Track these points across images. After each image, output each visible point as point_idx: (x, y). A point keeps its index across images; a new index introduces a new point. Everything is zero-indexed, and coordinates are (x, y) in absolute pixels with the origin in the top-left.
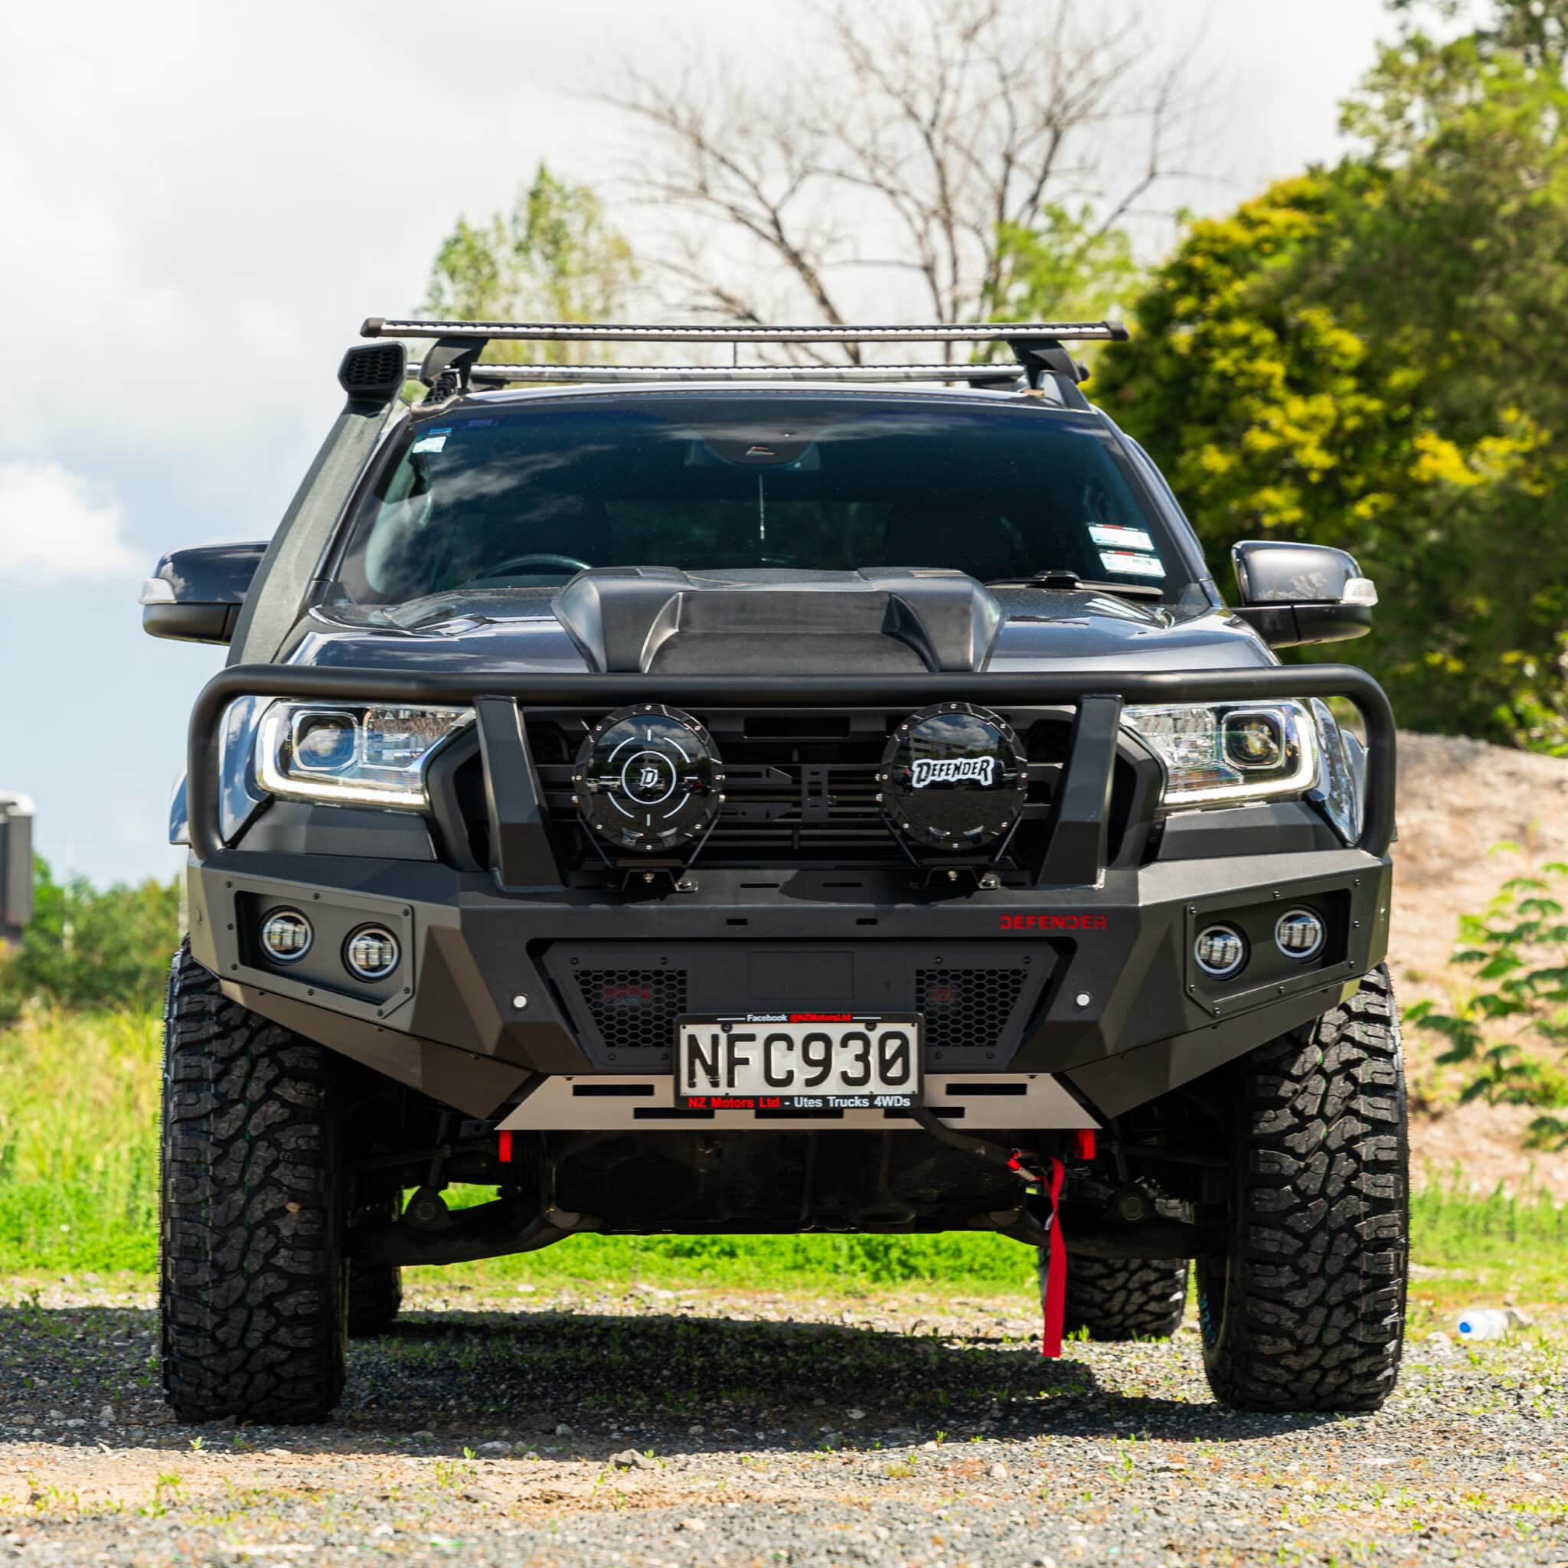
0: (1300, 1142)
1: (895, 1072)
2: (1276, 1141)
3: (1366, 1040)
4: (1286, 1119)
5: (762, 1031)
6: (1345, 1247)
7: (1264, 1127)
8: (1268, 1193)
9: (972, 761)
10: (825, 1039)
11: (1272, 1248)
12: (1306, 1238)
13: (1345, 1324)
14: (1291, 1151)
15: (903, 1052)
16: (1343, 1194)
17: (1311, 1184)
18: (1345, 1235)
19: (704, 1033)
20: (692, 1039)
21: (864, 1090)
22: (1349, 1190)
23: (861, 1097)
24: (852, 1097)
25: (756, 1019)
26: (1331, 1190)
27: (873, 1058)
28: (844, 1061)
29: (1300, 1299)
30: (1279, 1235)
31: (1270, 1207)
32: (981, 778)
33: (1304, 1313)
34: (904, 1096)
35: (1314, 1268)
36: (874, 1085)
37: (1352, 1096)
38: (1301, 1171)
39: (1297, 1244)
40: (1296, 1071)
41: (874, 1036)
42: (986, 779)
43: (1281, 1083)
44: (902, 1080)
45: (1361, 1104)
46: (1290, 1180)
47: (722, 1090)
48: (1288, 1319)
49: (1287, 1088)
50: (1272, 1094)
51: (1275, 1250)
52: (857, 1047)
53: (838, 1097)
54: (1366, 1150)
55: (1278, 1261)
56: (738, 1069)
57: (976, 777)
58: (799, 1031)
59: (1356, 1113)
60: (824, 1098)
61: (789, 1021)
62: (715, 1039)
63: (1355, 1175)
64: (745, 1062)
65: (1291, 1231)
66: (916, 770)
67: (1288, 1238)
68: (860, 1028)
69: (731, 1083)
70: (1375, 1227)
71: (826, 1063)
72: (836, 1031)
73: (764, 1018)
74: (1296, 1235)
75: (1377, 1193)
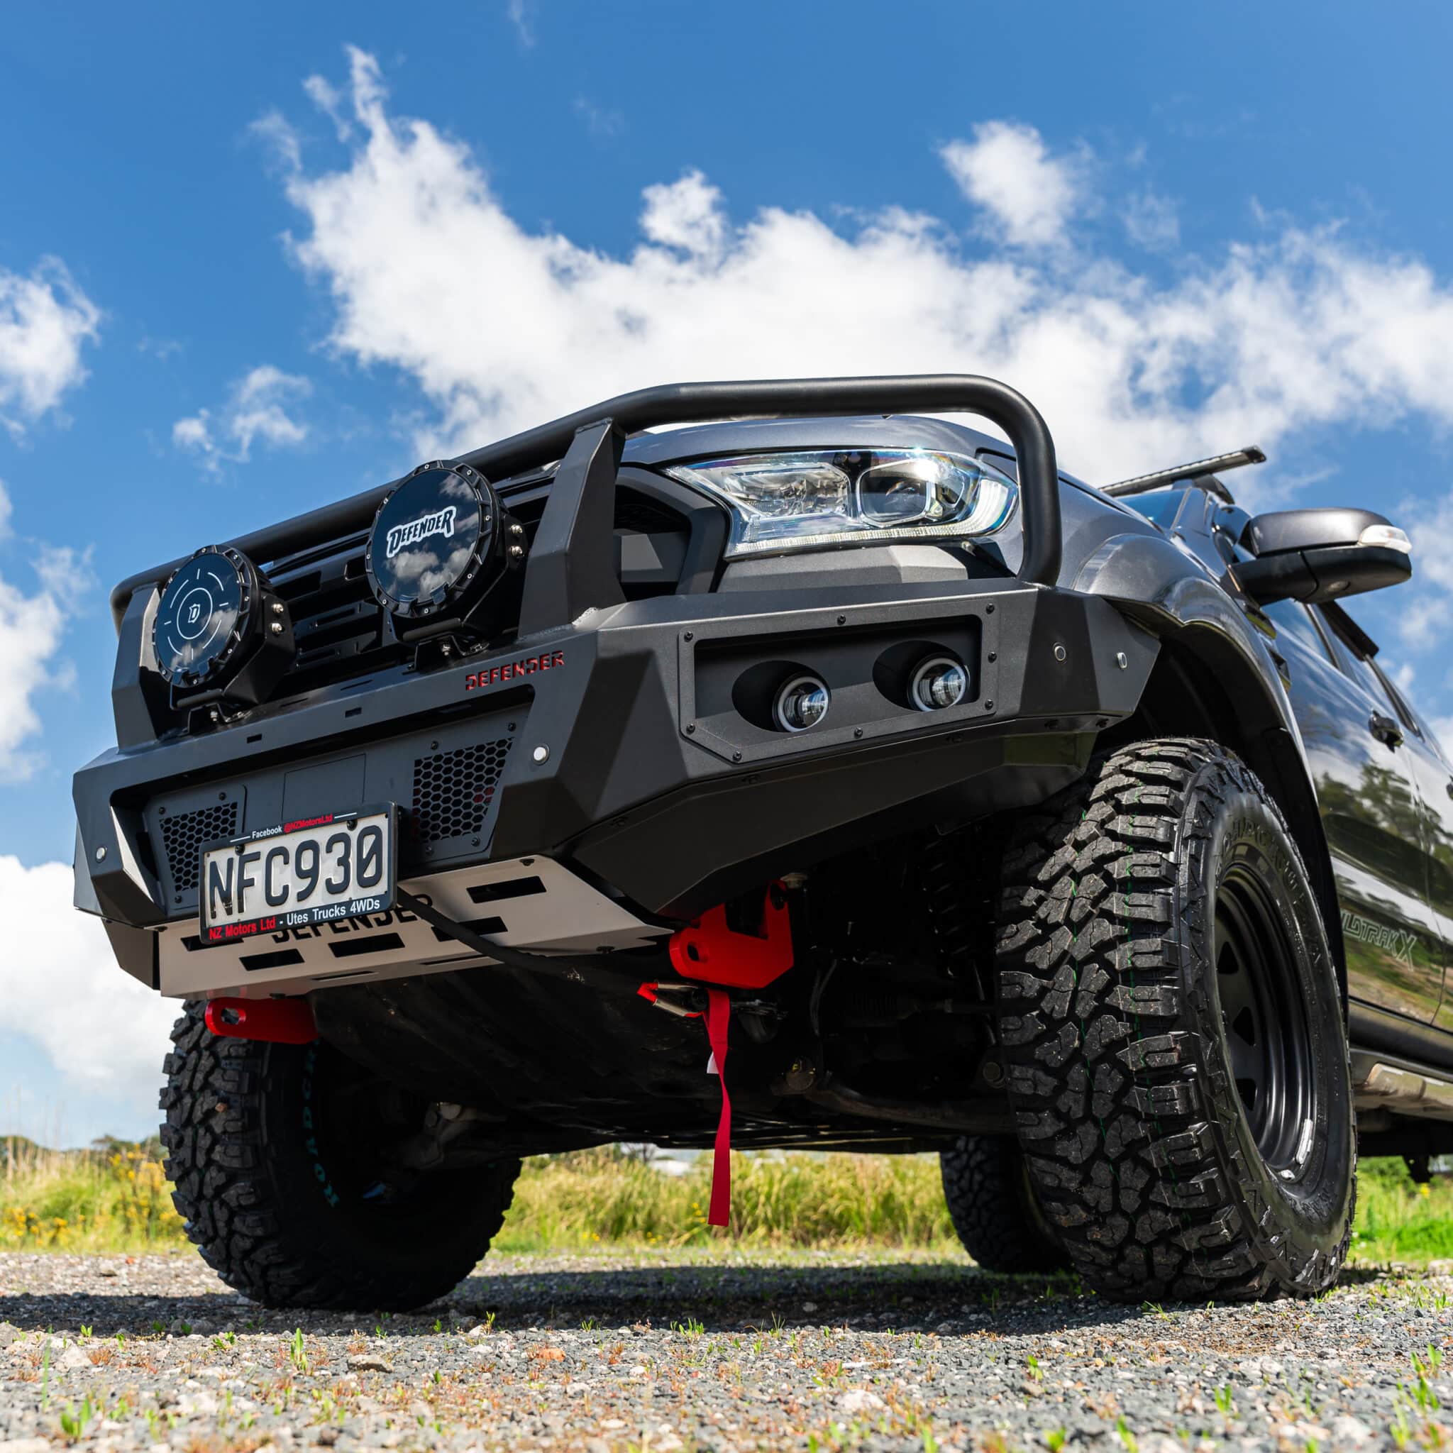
0: (1042, 957)
1: (370, 872)
2: (1017, 959)
3: (1130, 831)
4: (1028, 929)
5: (264, 848)
6: (1110, 1082)
7: (1007, 945)
8: (1012, 1022)
9: (435, 516)
10: (312, 845)
11: (1025, 1088)
12: (1060, 1073)
13: (1140, 1184)
14: (1033, 969)
15: (376, 848)
16: (1095, 1014)
17: (1058, 1006)
18: (1105, 1066)
19: (221, 858)
20: (214, 865)
21: (344, 897)
22: (1102, 1009)
23: (340, 905)
24: (332, 906)
25: (259, 835)
26: (1082, 1010)
27: (353, 860)
28: (329, 870)
29: (1073, 1150)
30: (1030, 1073)
31: (1016, 1038)
32: (445, 530)
33: (1084, 1170)
34: (375, 898)
35: (1078, 1112)
36: (353, 891)
37: (1104, 895)
38: (1043, 991)
39: (1052, 1082)
40: (1043, 876)
41: (354, 835)
42: (449, 531)
43: (1025, 892)
44: (374, 881)
45: (1115, 904)
46: (1035, 1003)
47: (236, 917)
48: (1070, 1180)
49: (1032, 894)
50: (1015, 906)
51: (1030, 1092)
52: (339, 849)
53: (321, 908)
54: (1119, 958)
55: (1034, 1104)
56: (247, 891)
57: (440, 531)
58: (291, 842)
59: (1108, 915)
60: (309, 912)
61: (283, 833)
62: (230, 861)
63: (1108, 989)
64: (251, 883)
65: (1044, 1066)
66: (389, 539)
67: (1040, 1074)
68: (342, 828)
69: (241, 910)
70: (1141, 1053)
71: (313, 874)
72: (321, 835)
73: (265, 833)
74: (1048, 1070)
75: (1139, 1009)
